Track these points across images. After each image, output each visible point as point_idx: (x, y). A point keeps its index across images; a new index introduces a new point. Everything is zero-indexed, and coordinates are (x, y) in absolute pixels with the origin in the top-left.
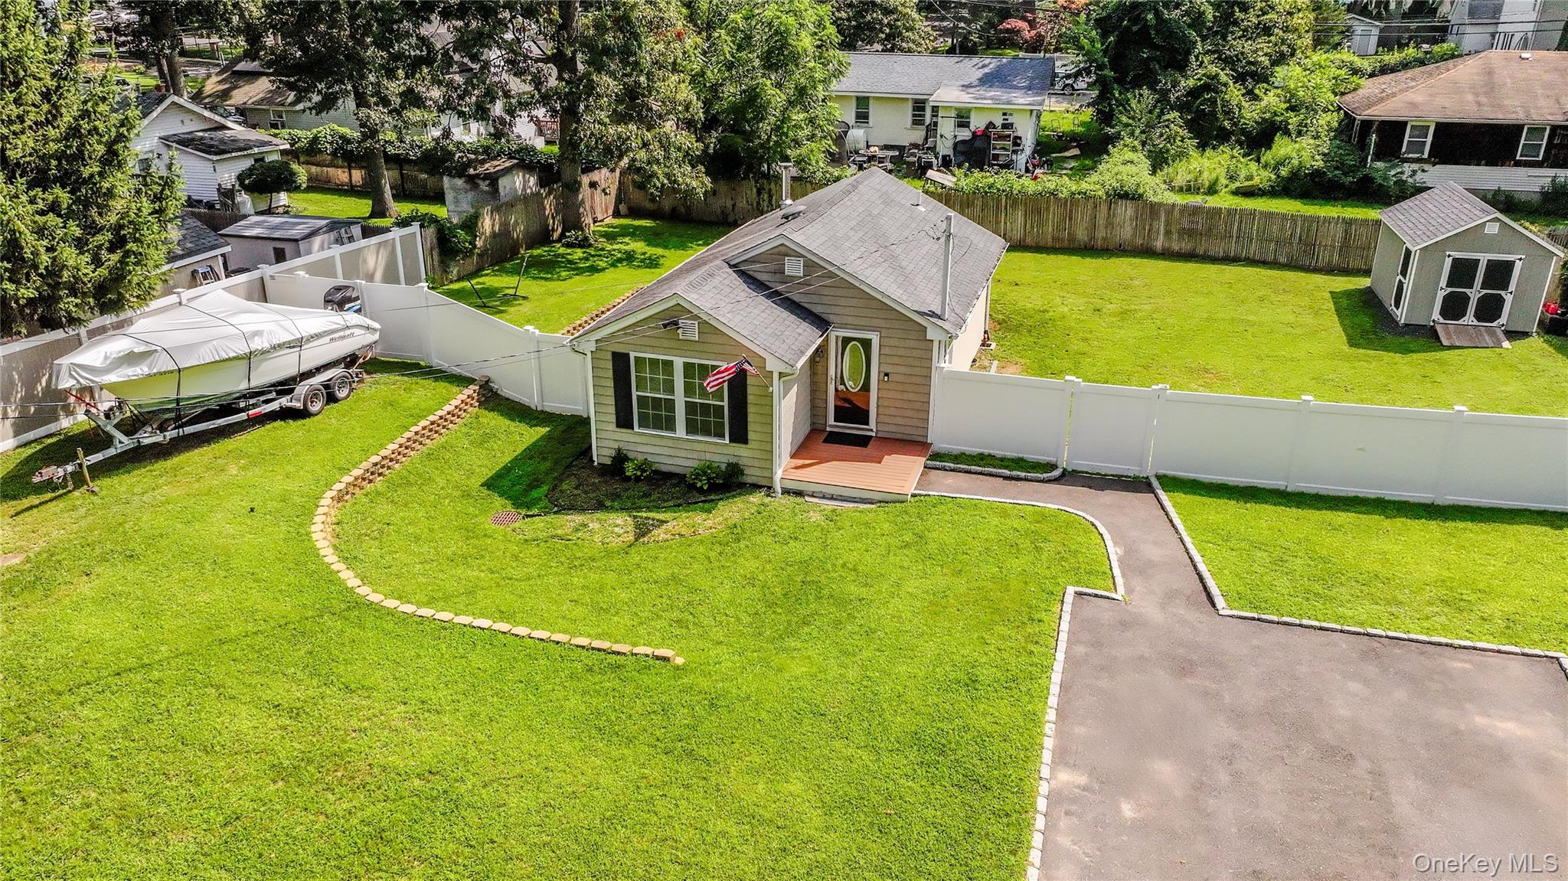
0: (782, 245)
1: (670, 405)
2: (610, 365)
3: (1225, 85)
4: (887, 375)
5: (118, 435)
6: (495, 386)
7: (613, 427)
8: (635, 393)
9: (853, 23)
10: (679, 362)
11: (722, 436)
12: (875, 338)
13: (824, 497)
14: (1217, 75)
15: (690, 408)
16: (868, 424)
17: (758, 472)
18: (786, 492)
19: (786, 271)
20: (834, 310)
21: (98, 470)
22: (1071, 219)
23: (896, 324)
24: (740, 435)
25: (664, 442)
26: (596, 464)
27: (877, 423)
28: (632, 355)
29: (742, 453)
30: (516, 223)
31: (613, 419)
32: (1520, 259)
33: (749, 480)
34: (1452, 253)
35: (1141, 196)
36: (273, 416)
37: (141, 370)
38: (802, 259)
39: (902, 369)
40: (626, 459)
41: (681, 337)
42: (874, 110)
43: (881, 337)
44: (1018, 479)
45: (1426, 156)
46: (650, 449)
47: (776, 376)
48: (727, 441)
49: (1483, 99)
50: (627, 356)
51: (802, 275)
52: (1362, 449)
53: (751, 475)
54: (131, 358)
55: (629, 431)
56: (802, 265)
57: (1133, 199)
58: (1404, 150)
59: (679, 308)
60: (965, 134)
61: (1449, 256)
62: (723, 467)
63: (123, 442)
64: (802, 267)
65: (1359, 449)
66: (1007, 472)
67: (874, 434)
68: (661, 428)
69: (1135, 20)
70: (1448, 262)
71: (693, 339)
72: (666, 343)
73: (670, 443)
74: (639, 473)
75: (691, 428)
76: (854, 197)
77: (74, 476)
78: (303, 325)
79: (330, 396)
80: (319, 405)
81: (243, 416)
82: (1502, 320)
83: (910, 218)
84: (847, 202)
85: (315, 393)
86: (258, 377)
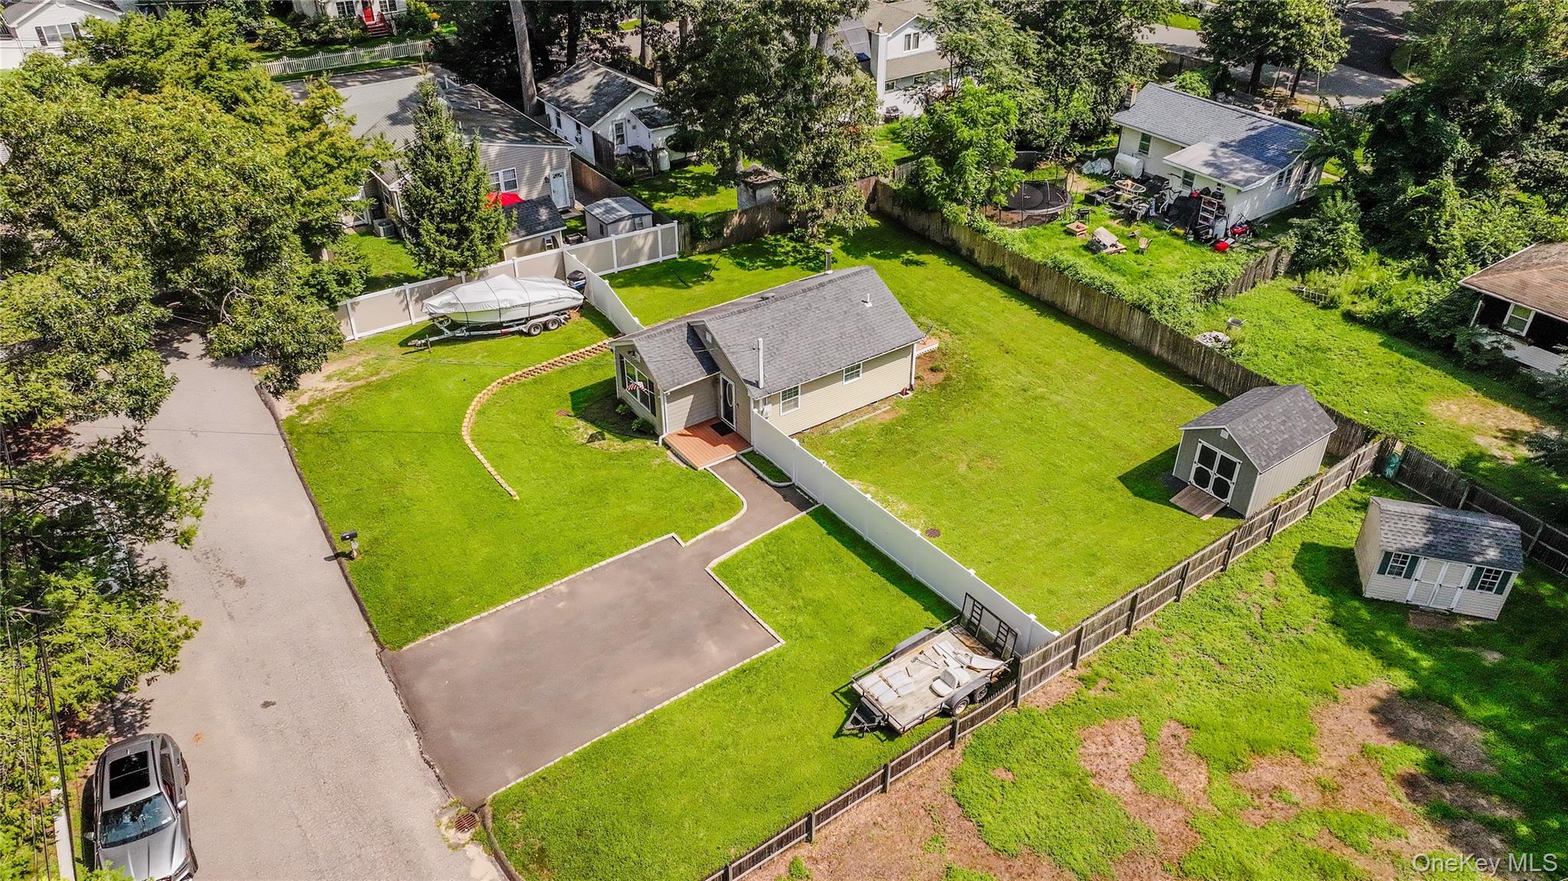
4: (738, 404)
5: (446, 331)
9: (1249, 33)
11: (649, 409)
16: (733, 425)
21: (433, 344)
26: (616, 399)
27: (736, 426)
30: (763, 219)
32: (1240, 463)
36: (513, 333)
37: (452, 310)
39: (742, 405)
42: (1152, 146)
44: (762, 479)
45: (1524, 334)
48: (650, 412)
54: (450, 305)
58: (1505, 322)
60: (1186, 193)
61: (1200, 442)
63: (448, 333)
66: (761, 474)
67: (735, 430)
70: (1200, 446)
73: (636, 403)
76: (810, 294)
77: (425, 344)
78: (534, 296)
79: (545, 327)
80: (538, 331)
81: (499, 331)
82: (1228, 500)
83: (845, 312)
84: (798, 297)
85: (536, 327)
86: (506, 317)
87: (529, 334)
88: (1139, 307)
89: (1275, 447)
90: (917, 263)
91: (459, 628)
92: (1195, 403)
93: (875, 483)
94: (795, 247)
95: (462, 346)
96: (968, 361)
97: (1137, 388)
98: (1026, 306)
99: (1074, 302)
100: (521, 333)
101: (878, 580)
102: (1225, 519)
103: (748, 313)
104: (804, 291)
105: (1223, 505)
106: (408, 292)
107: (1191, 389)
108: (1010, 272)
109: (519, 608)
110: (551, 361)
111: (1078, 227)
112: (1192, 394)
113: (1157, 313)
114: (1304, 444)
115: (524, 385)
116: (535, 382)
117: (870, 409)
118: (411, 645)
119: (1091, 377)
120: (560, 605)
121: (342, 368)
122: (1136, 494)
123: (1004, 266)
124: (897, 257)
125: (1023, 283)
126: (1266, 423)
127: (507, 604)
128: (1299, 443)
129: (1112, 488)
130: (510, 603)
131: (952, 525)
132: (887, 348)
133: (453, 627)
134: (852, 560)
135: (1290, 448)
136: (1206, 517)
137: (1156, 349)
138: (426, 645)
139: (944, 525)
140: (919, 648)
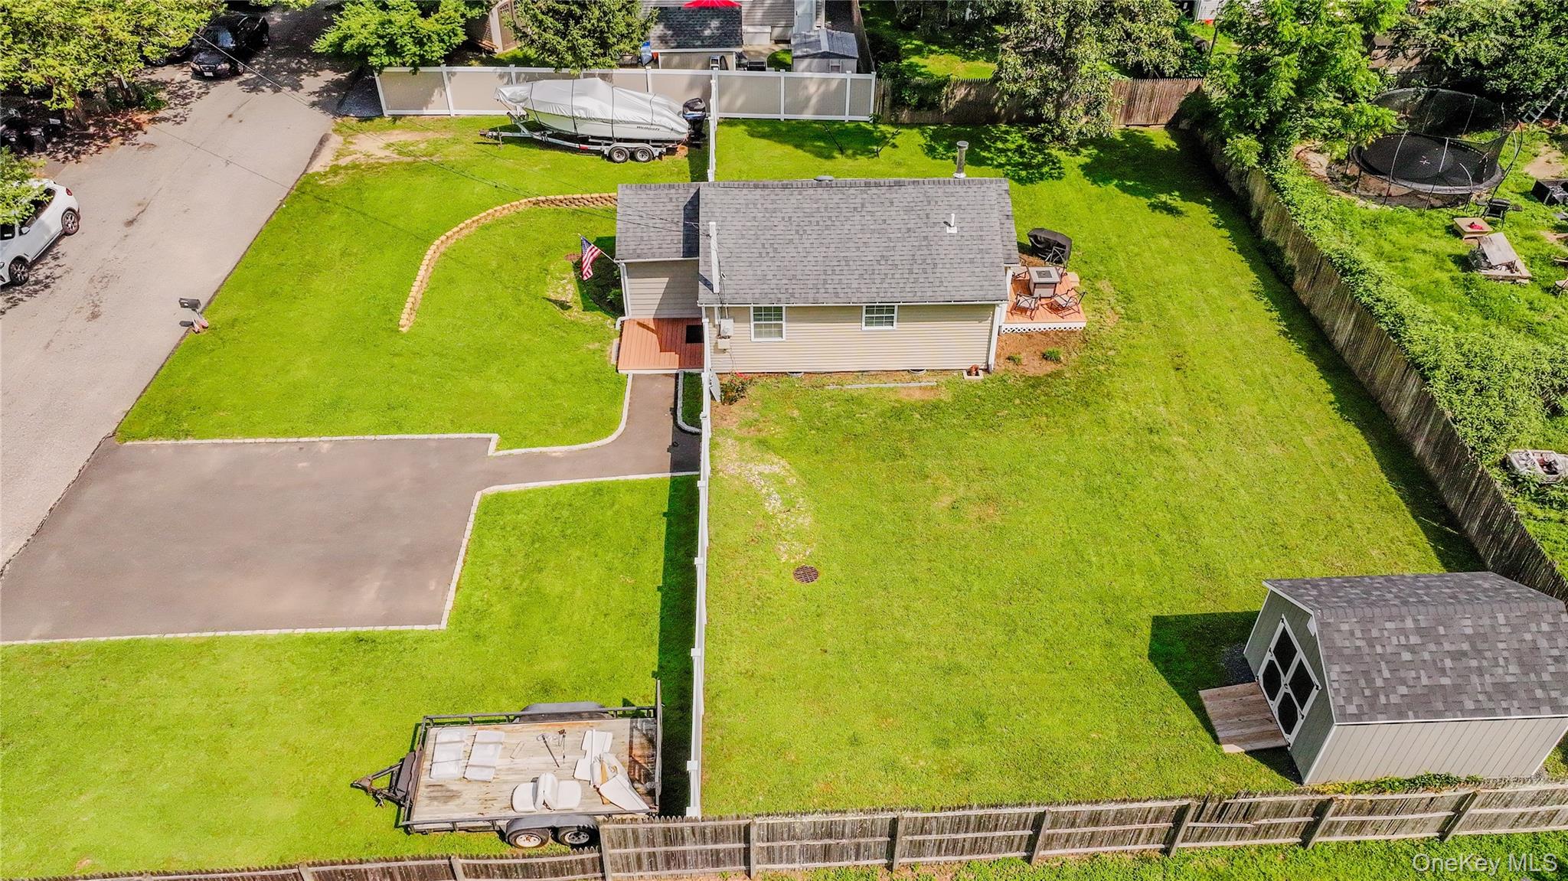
5: (523, 128)
21: (505, 140)
36: (593, 152)
44: (675, 413)
54: (520, 97)
66: (680, 406)
76: (874, 190)
77: (496, 138)
78: (621, 114)
79: (633, 157)
80: (622, 158)
81: (577, 146)
82: (1291, 738)
83: (909, 230)
84: (852, 190)
85: (620, 152)
86: (584, 130)
87: (610, 158)
88: (1418, 366)
89: (1403, 690)
90: (1171, 210)
91: (192, 445)
92: (1413, 554)
93: (803, 474)
94: (1022, 146)
95: (536, 151)
96: (1108, 361)
97: (1332, 494)
98: (1275, 314)
99: (1343, 330)
100: (599, 153)
101: (652, 603)
102: (1264, 769)
103: (767, 192)
104: (868, 185)
105: (1280, 743)
106: (513, 75)
107: (1426, 530)
108: (1291, 257)
109: (263, 450)
110: (605, 195)
111: (1472, 226)
112: (1421, 539)
113: (1441, 385)
114: (1478, 711)
115: (560, 212)
116: (574, 212)
117: (908, 377)
118: (137, 443)
119: (1273, 450)
120: (300, 465)
121: (409, 140)
122: (1152, 657)
123: (1285, 247)
124: (1147, 195)
125: (1298, 279)
126: (1414, 640)
127: (258, 441)
128: (1469, 705)
129: (1131, 630)
130: (262, 440)
131: (840, 576)
132: (941, 296)
133: (190, 441)
134: (653, 563)
135: (1440, 706)
136: (1229, 749)
137: (1419, 446)
138: (148, 448)
139: (831, 571)
140: (565, 725)
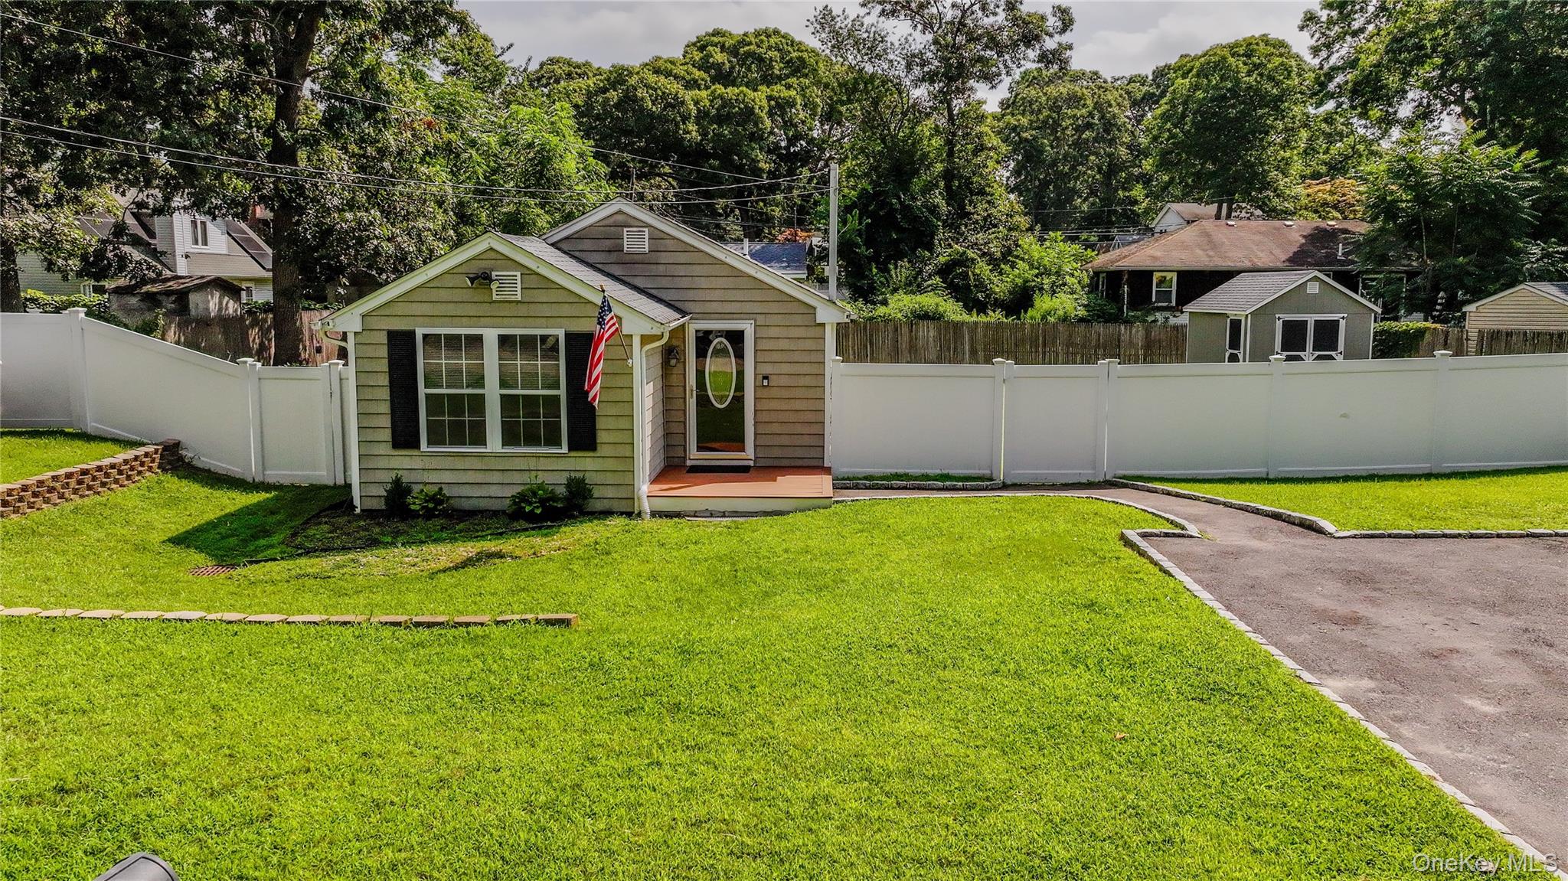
0: (620, 212)
1: (478, 403)
2: (383, 352)
3: (973, 260)
4: (766, 377)
6: (187, 454)
7: (386, 449)
8: (422, 391)
10: (491, 336)
11: (558, 444)
12: (748, 327)
13: (712, 516)
14: (965, 252)
15: (508, 403)
16: (743, 450)
17: (610, 493)
18: (655, 514)
19: (625, 246)
20: (691, 295)
22: (871, 344)
23: (774, 308)
24: (584, 438)
25: (467, 463)
26: (358, 511)
27: (756, 446)
28: (420, 332)
29: (585, 464)
31: (386, 435)
32: (1343, 318)
33: (599, 506)
34: (1281, 316)
35: (941, 316)
38: (646, 230)
39: (785, 368)
40: (408, 491)
41: (495, 297)
43: (756, 326)
44: (956, 489)
45: (1174, 304)
46: (447, 477)
47: (636, 341)
48: (565, 449)
49: (1211, 253)
50: (412, 334)
51: (647, 250)
52: (1344, 416)
53: (603, 495)
55: (415, 453)
56: (647, 237)
57: (933, 319)
58: (1153, 299)
59: (493, 255)
61: (1279, 319)
62: (561, 491)
64: (647, 240)
65: (1342, 416)
66: (939, 484)
67: (752, 463)
68: (463, 443)
69: (883, 204)
70: (1279, 324)
71: (513, 298)
72: (471, 310)
73: (477, 464)
74: (431, 505)
75: (510, 437)
